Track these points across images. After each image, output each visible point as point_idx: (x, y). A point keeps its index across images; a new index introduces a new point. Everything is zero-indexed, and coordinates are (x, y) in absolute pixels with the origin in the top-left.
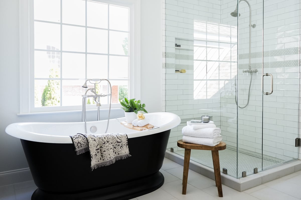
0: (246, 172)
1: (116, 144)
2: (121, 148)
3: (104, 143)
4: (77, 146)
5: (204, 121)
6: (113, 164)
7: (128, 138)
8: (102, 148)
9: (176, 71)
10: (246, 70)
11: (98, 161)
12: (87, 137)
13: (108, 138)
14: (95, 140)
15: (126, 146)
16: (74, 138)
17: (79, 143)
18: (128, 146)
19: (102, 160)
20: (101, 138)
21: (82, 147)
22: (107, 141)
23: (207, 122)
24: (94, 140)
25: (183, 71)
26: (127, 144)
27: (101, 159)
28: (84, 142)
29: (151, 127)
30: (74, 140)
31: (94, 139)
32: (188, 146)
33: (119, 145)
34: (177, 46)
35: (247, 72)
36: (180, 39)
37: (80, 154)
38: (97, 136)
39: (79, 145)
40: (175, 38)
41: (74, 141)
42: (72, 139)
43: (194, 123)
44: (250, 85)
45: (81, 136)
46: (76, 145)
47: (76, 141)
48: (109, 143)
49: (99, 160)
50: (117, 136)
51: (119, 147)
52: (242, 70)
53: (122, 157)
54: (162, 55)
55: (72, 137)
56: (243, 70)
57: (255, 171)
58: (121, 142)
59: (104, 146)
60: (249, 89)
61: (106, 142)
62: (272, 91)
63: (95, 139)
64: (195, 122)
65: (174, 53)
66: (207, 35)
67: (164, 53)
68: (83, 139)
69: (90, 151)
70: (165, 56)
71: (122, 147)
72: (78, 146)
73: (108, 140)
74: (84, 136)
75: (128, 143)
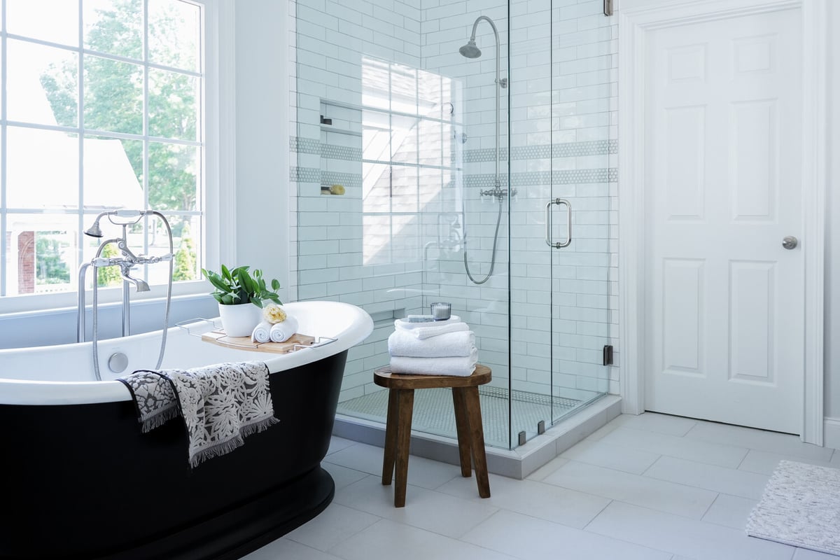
0: (525, 433)
1: (243, 391)
2: (256, 401)
3: (216, 393)
4: (146, 405)
5: (438, 316)
6: (239, 449)
7: (271, 373)
8: (210, 407)
9: (323, 189)
10: (488, 189)
11: (200, 444)
12: (171, 378)
13: (222, 377)
14: (192, 386)
15: (266, 395)
16: (135, 385)
17: (150, 396)
18: (270, 395)
19: (209, 440)
20: (206, 378)
21: (157, 407)
22: (222, 385)
23: (444, 317)
24: (189, 385)
25: (338, 191)
26: (269, 389)
27: (205, 439)
28: (164, 394)
29: (309, 341)
30: (136, 389)
31: (190, 382)
32: (410, 380)
33: (249, 395)
34: (325, 121)
35: (491, 195)
36: (329, 104)
37: (153, 428)
38: (195, 374)
39: (151, 402)
40: (321, 100)
41: (135, 393)
42: (130, 388)
43: (418, 322)
44: (498, 225)
45: (152, 378)
46: (141, 403)
47: (141, 391)
48: (226, 391)
49: (203, 441)
50: (242, 369)
51: (251, 399)
52: (478, 190)
53: (257, 427)
54: (290, 144)
55: (128, 381)
56: (482, 190)
57: (541, 430)
58: (255, 385)
59: (216, 400)
60: (494, 236)
61: (221, 389)
62: (570, 240)
63: (193, 383)
64: (421, 319)
65: (319, 141)
66: (390, 100)
67: (295, 139)
68: (161, 386)
69: (185, 417)
70: (295, 146)
71: (256, 398)
72: (148, 407)
73: (224, 383)
74: (162, 376)
75: (269, 387)
